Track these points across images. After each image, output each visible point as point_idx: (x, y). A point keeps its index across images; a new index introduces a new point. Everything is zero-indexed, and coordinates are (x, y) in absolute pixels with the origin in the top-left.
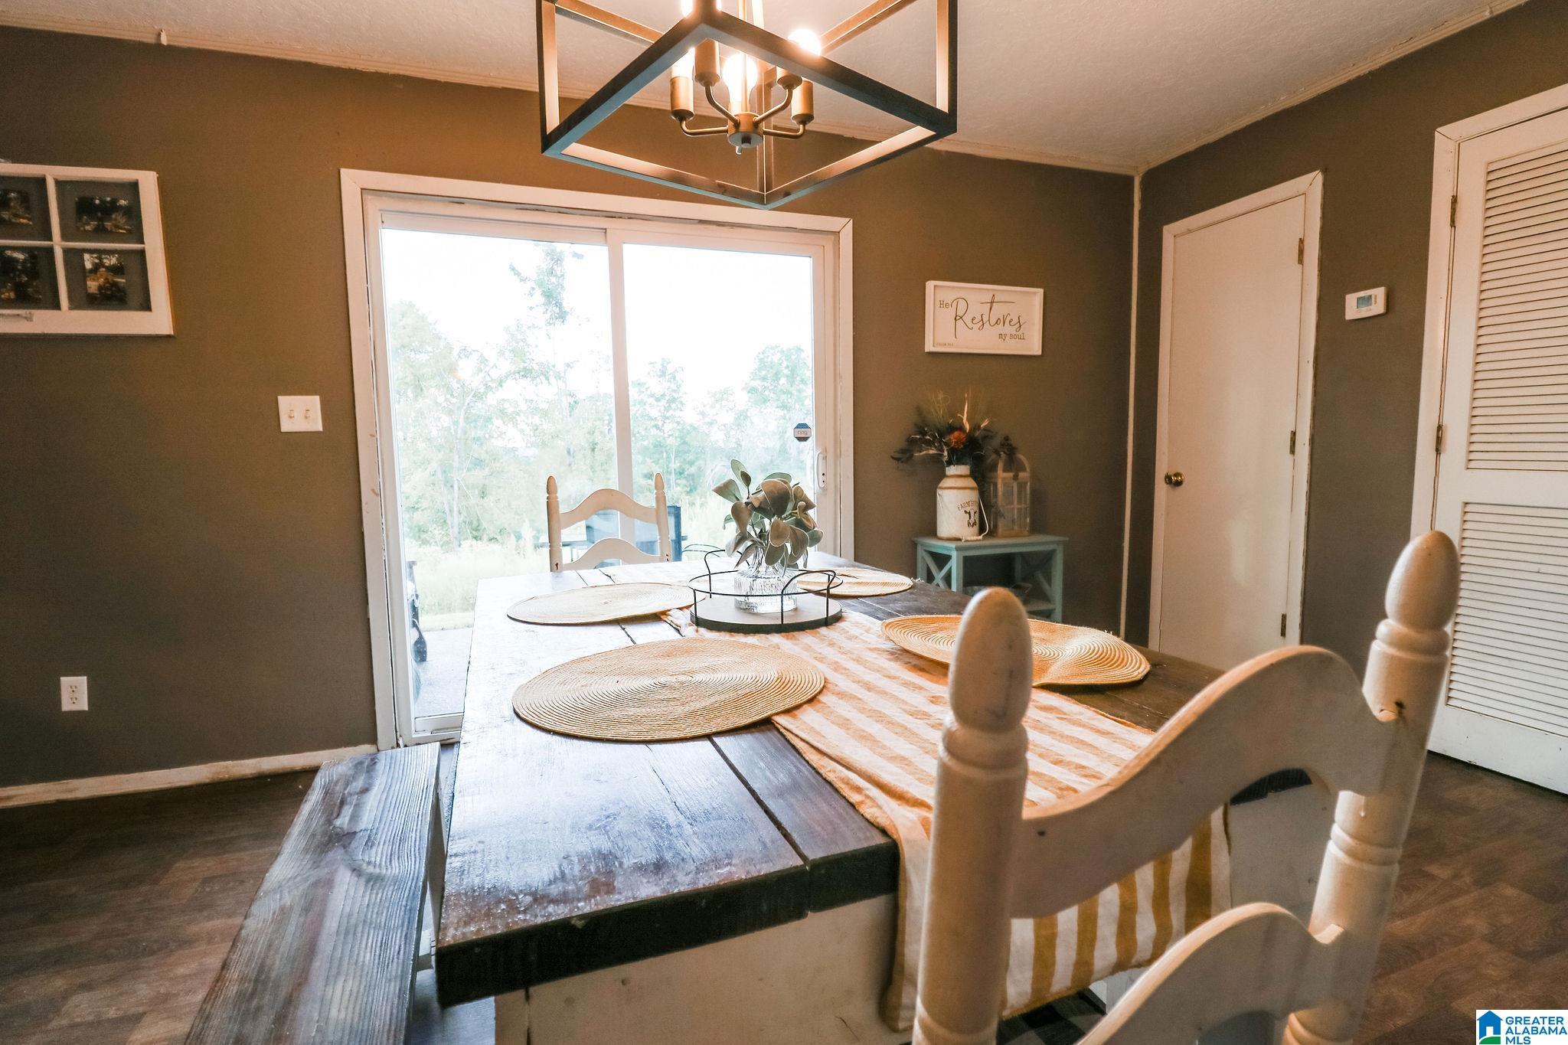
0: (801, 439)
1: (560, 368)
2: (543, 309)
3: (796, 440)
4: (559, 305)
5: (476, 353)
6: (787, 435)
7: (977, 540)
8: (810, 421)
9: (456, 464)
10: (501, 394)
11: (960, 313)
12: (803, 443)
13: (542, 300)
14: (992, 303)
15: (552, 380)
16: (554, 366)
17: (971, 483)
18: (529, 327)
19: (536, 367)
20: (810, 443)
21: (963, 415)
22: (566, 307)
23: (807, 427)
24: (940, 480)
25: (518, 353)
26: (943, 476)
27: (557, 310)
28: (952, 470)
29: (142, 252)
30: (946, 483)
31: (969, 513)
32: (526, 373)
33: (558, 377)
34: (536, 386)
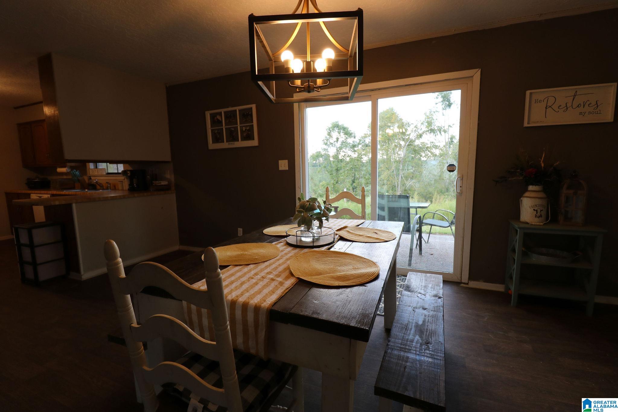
0: (450, 171)
1: (446, 128)
2: (442, 103)
3: (448, 172)
4: (449, 100)
5: (412, 124)
6: (444, 169)
7: (539, 225)
8: (456, 163)
9: (401, 168)
10: (422, 140)
11: (549, 104)
12: (452, 173)
13: (442, 99)
14: (575, 96)
15: (443, 133)
16: (444, 127)
17: (542, 195)
18: (434, 112)
19: (436, 128)
20: (456, 172)
21: (541, 159)
22: (452, 101)
23: (454, 166)
24: (524, 193)
25: (430, 124)
26: (526, 190)
27: (448, 103)
28: (531, 188)
29: (253, 125)
30: (527, 194)
31: (537, 211)
32: (432, 131)
33: (445, 131)
34: (435, 136)
